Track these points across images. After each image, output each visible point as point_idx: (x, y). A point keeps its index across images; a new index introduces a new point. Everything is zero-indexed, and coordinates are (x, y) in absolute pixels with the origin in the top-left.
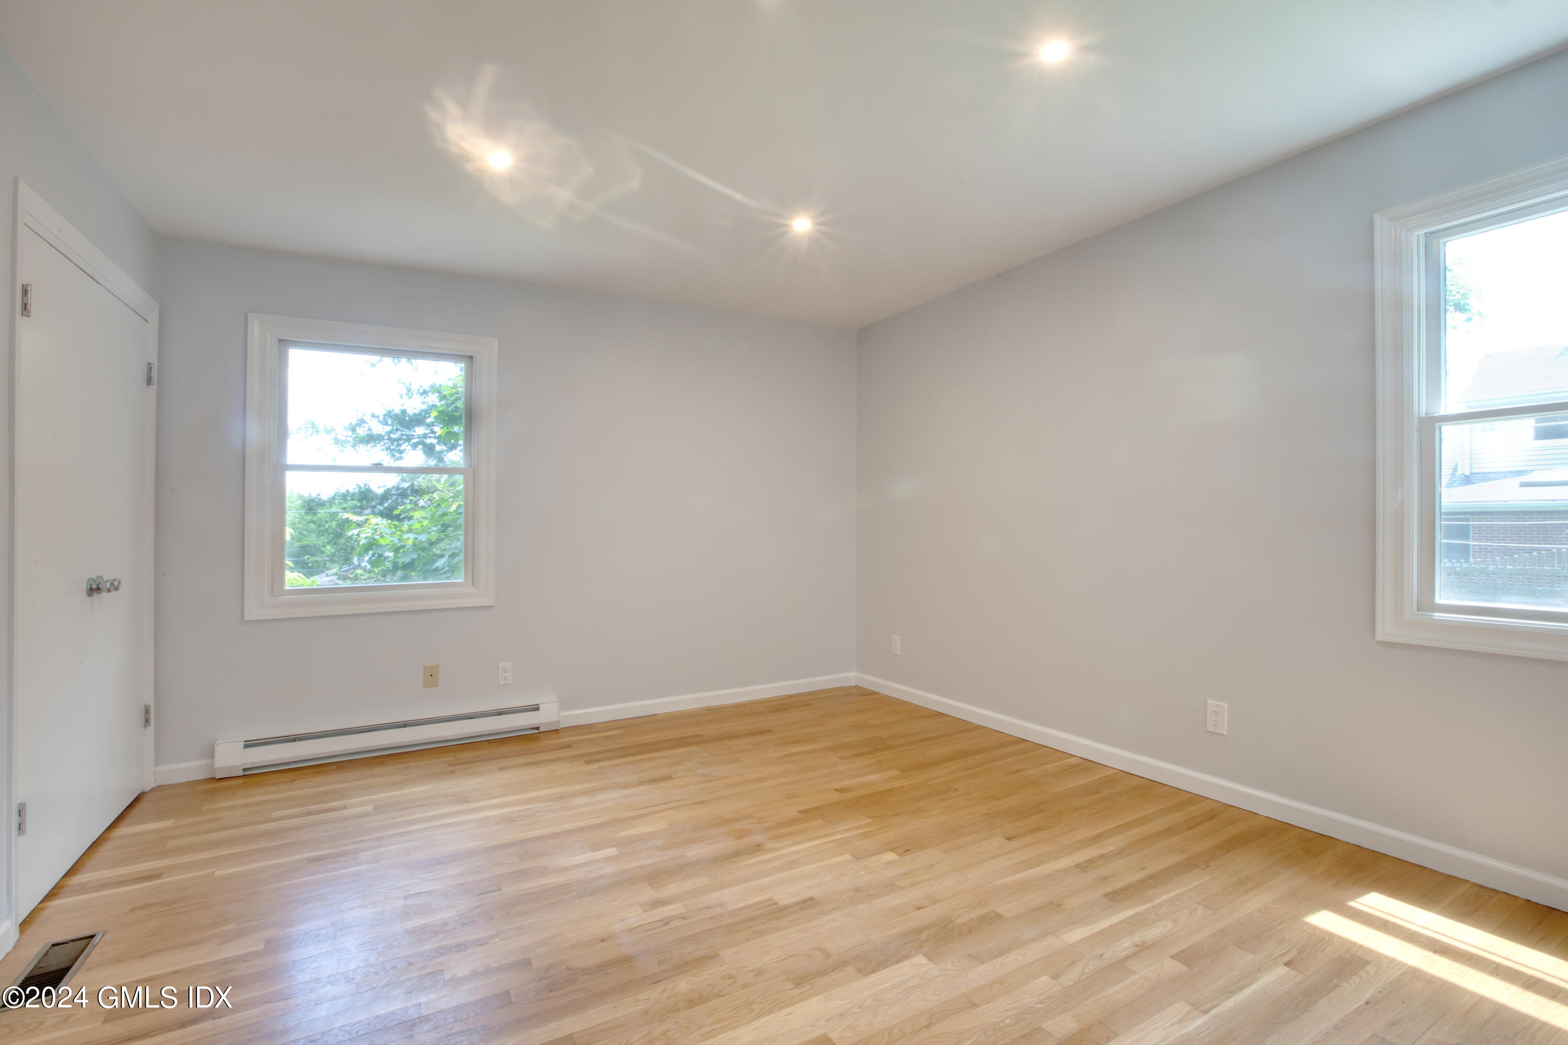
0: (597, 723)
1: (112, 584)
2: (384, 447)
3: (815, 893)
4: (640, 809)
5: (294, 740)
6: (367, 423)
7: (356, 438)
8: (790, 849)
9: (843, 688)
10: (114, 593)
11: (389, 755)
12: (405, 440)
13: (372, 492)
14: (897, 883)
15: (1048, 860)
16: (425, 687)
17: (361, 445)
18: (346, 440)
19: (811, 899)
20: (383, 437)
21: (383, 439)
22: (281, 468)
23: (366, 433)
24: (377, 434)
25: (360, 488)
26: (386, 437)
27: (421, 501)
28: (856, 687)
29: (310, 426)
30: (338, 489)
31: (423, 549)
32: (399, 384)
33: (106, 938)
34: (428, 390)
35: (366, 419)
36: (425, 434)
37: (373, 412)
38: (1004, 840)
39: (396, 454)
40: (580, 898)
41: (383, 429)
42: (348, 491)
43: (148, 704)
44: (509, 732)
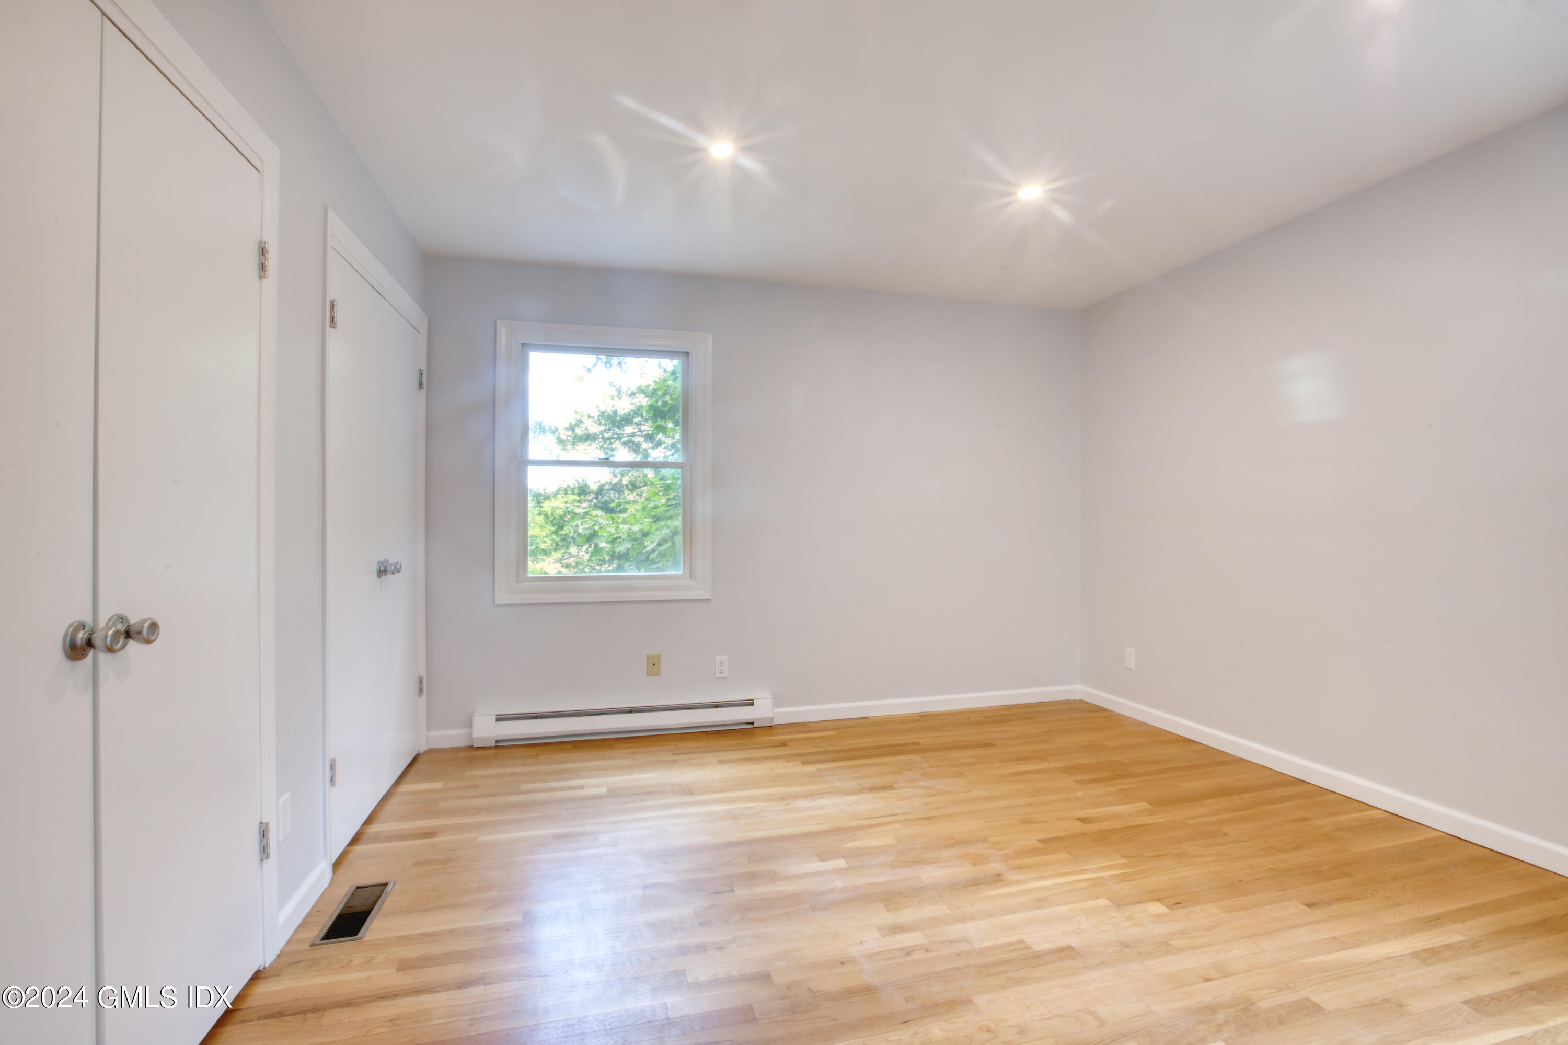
0: (809, 722)
1: (395, 567)
2: (598, 446)
3: (1073, 941)
4: (865, 819)
5: (536, 717)
6: (584, 423)
7: (575, 437)
8: (1036, 884)
9: (1066, 702)
10: (397, 575)
11: (617, 739)
12: (616, 438)
13: (589, 488)
14: (1171, 942)
15: (1370, 941)
16: (648, 675)
17: (580, 443)
18: (567, 439)
19: (1070, 948)
20: (598, 436)
21: (598, 438)
22: (521, 462)
23: (584, 432)
24: (593, 433)
25: (579, 483)
26: (600, 436)
27: (631, 495)
28: (1081, 701)
29: (538, 427)
30: (561, 484)
31: (635, 539)
32: (610, 386)
33: (396, 887)
34: (635, 391)
35: (583, 419)
36: (633, 433)
37: (589, 413)
38: (1302, 906)
39: (608, 452)
40: (813, 911)
41: (598, 428)
42: (568, 486)
43: (421, 675)
44: (725, 725)
